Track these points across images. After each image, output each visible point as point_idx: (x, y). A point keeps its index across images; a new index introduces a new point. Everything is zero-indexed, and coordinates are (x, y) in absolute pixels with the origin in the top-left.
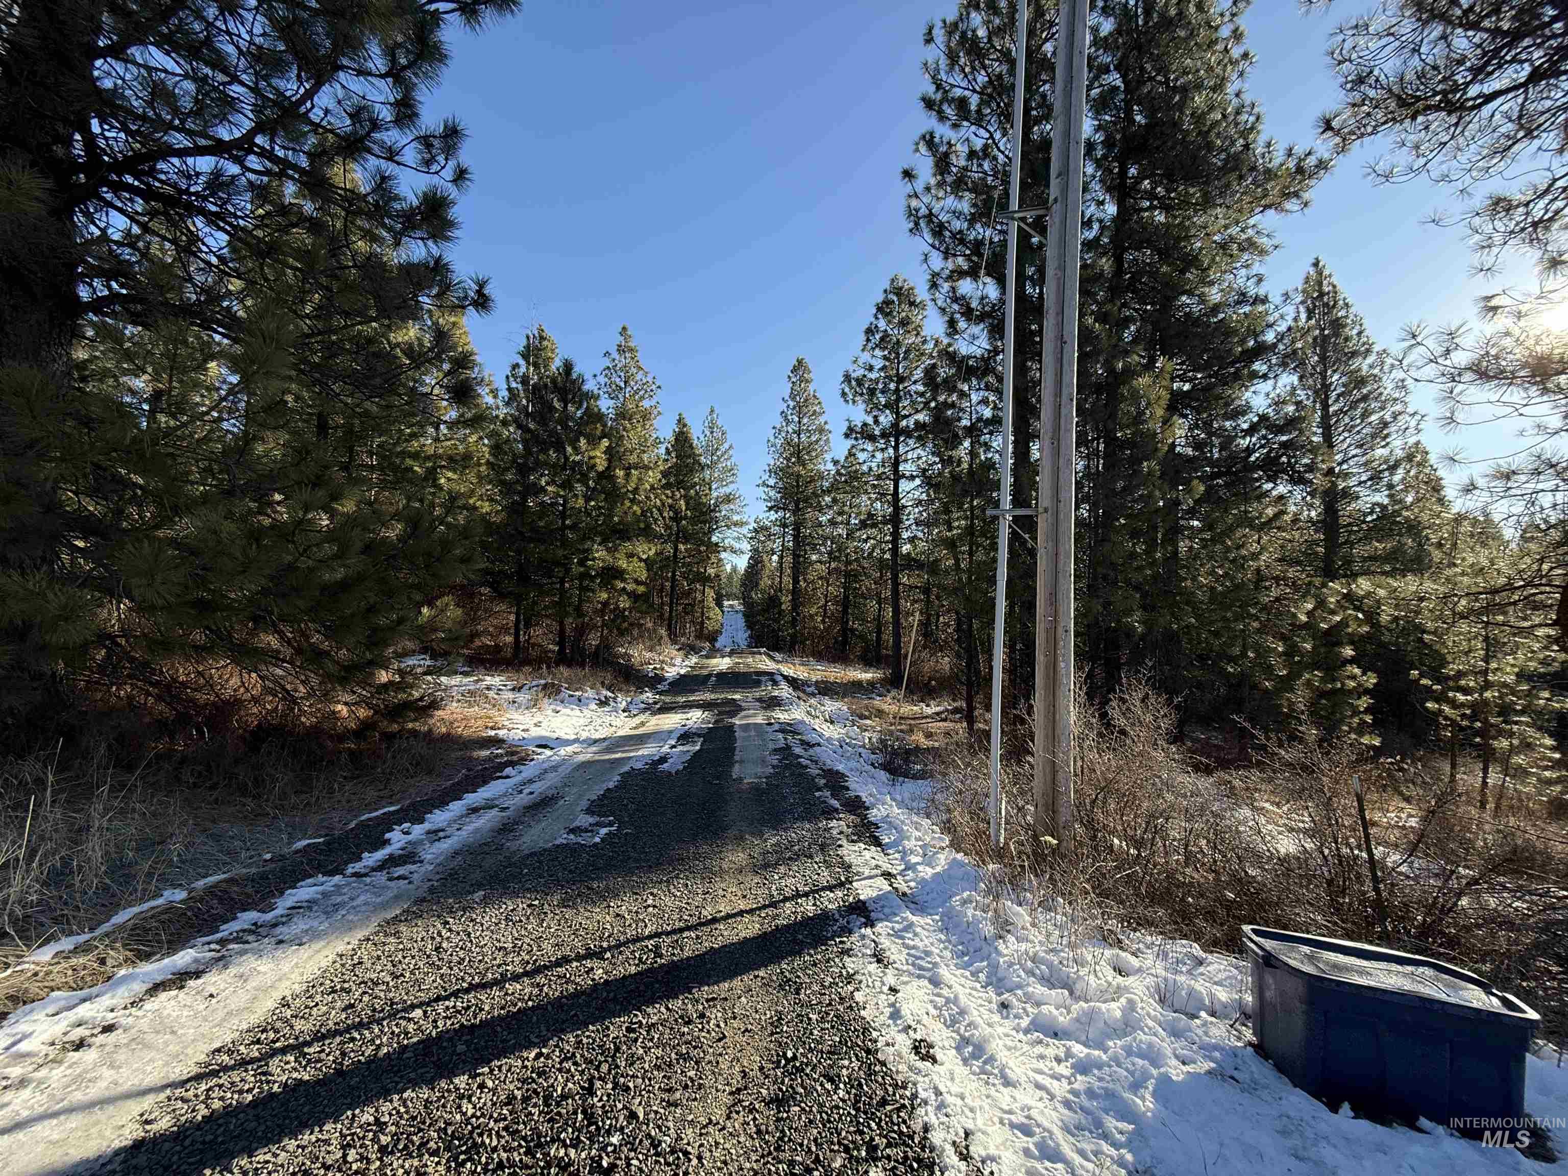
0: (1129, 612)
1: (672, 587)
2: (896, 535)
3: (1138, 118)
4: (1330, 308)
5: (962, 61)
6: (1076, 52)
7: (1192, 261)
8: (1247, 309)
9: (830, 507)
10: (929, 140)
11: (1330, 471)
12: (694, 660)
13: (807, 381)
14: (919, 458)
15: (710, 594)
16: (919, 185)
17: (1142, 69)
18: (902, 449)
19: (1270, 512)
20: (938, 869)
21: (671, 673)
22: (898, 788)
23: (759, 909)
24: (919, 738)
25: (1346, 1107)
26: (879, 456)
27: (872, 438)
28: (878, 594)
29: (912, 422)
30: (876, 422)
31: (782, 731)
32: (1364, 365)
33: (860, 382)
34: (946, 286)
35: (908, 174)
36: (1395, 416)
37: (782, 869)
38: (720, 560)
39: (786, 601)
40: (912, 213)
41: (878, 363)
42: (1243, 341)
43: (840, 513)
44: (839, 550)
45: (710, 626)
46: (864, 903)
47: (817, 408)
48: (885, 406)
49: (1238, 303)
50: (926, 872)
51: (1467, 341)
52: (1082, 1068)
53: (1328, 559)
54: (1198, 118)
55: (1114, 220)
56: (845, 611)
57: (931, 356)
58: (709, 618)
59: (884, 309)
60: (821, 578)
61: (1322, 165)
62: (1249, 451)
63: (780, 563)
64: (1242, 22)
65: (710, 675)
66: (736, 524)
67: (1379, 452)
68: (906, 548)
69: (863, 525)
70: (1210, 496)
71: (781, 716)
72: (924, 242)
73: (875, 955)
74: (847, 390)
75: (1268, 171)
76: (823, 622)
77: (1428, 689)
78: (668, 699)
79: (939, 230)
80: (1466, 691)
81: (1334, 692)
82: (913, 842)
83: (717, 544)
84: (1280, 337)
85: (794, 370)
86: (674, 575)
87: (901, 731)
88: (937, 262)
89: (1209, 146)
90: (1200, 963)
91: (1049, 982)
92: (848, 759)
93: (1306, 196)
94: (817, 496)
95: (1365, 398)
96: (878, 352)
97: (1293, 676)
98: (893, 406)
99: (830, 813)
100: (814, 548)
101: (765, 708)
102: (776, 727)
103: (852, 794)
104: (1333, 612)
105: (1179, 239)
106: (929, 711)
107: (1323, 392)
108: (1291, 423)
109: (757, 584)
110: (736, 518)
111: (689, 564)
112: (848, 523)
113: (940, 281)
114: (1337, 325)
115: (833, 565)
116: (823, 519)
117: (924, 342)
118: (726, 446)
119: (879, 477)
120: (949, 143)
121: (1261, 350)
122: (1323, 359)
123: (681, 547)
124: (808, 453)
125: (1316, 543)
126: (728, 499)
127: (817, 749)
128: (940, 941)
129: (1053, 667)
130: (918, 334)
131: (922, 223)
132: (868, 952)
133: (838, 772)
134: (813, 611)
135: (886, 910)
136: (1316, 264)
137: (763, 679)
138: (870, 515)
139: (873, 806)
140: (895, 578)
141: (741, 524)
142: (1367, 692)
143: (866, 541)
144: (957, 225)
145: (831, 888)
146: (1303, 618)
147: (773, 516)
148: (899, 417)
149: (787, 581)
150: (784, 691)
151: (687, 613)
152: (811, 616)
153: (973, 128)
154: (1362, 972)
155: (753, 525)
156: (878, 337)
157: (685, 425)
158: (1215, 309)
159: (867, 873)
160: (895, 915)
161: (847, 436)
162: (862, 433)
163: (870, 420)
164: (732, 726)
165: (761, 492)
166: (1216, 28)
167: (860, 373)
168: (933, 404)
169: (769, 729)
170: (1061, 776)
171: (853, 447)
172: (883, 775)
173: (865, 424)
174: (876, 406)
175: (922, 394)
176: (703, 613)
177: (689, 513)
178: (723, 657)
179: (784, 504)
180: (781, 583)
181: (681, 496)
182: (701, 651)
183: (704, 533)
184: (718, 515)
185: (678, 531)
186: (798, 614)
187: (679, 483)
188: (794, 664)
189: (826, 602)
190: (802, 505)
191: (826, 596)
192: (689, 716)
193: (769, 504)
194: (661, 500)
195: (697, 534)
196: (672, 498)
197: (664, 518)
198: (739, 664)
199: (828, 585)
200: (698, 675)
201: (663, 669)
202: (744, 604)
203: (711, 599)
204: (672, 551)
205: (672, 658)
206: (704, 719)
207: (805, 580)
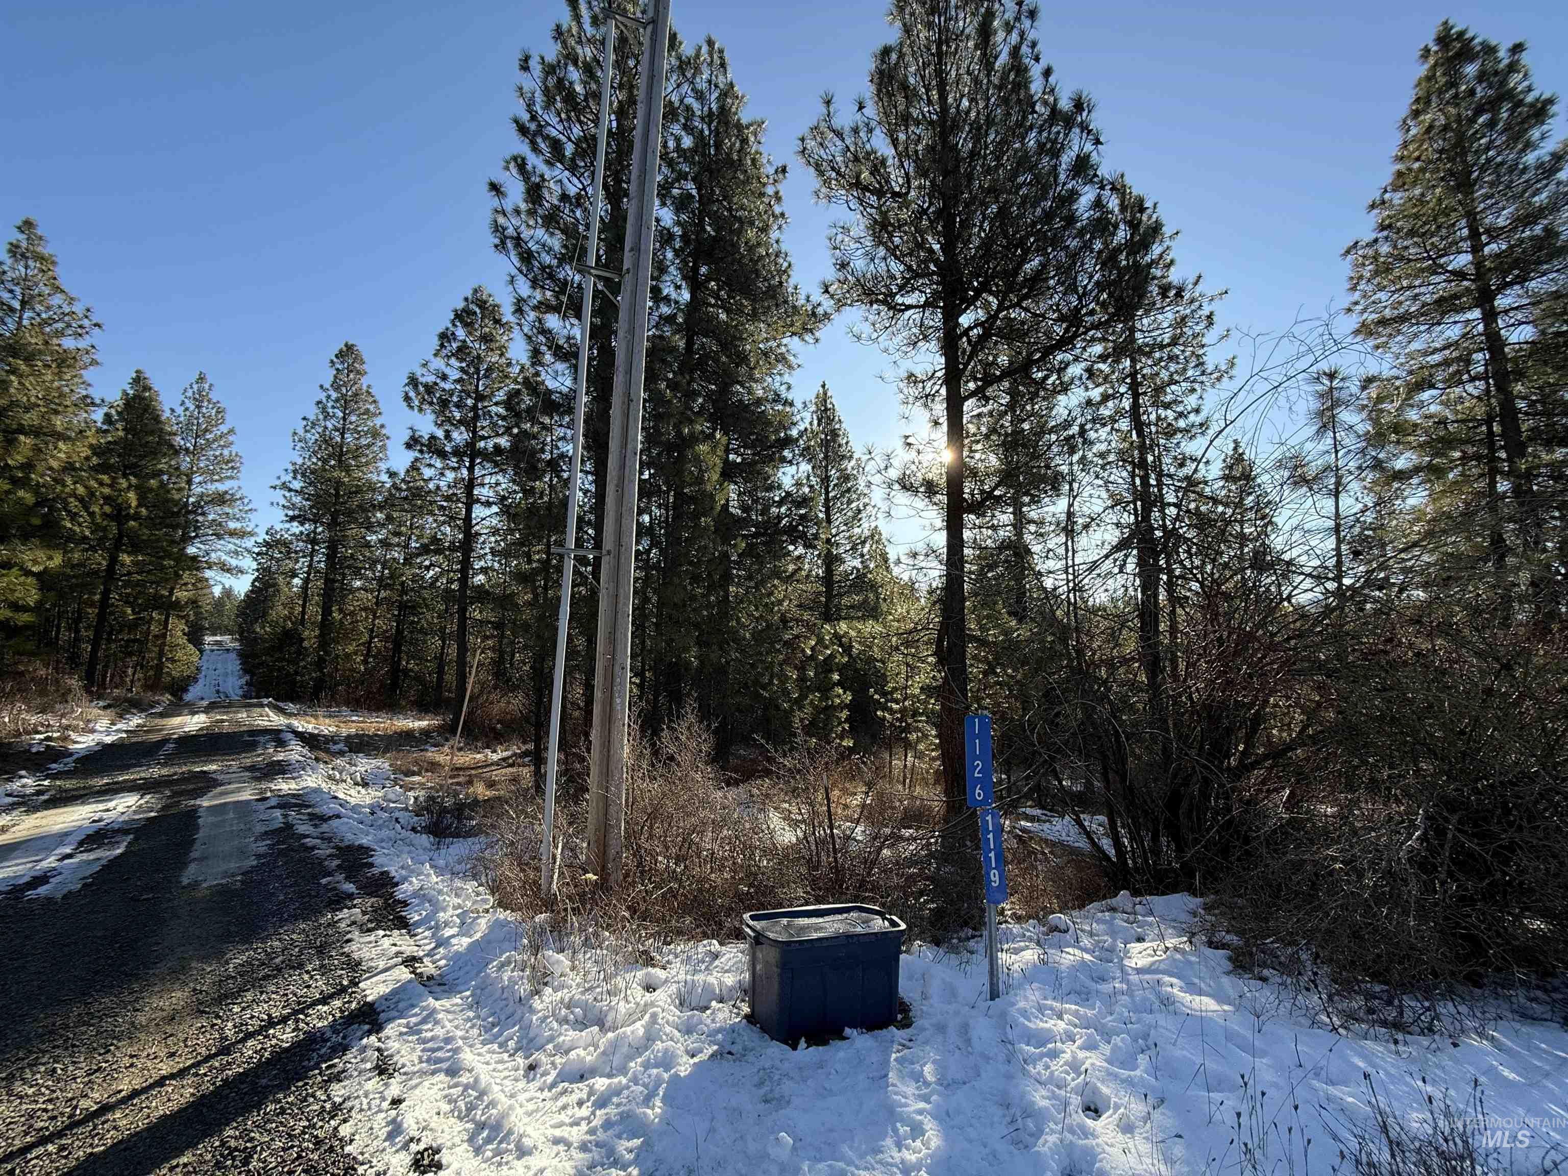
0: (687, 649)
1: (102, 617)
2: (466, 564)
3: (708, 228)
4: (830, 420)
5: (559, 105)
6: (650, 151)
7: (743, 359)
8: (780, 407)
9: (382, 526)
10: (521, 164)
11: (828, 541)
12: (135, 721)
13: (358, 372)
14: (498, 484)
15: (178, 628)
16: (509, 206)
17: (713, 191)
18: (478, 472)
19: (791, 567)
20: (478, 936)
21: (83, 742)
22: (443, 852)
23: (197, 1065)
24: (480, 790)
25: (803, 1043)
26: (450, 476)
27: (442, 454)
28: (443, 629)
29: (490, 444)
30: (448, 436)
31: (280, 806)
32: (849, 465)
33: (430, 389)
34: (532, 315)
35: (495, 188)
36: (865, 505)
37: (249, 996)
38: (200, 580)
39: (310, 636)
40: (498, 229)
41: (455, 375)
42: (777, 432)
43: (397, 534)
44: (391, 577)
45: (174, 671)
46: (371, 1005)
47: (372, 408)
48: (460, 422)
49: (774, 401)
50: (462, 943)
51: (895, 462)
52: (602, 1103)
53: (827, 605)
54: (751, 249)
55: (687, 305)
56: (397, 648)
57: (515, 381)
58: (173, 661)
59: (463, 317)
60: (365, 609)
61: (827, 316)
62: (779, 518)
63: (305, 587)
64: (782, 188)
65: (165, 741)
66: (233, 533)
67: (857, 531)
68: (480, 579)
69: (425, 550)
70: (750, 551)
71: (285, 786)
72: (509, 263)
73: (377, 1067)
74: (412, 394)
75: (794, 307)
76: (365, 662)
77: (878, 701)
78: (69, 784)
79: (527, 257)
80: (897, 702)
81: (827, 708)
82: (450, 912)
83: (194, 558)
84: (801, 434)
85: (340, 355)
86: (106, 595)
87: (458, 784)
88: (524, 288)
89: (757, 272)
90: (716, 956)
91: (581, 1024)
92: (380, 828)
93: (817, 334)
94: (365, 510)
95: (848, 490)
96: (453, 361)
97: (803, 697)
98: (470, 424)
99: (339, 901)
100: (357, 573)
101: (258, 779)
102: (273, 802)
103: (375, 871)
104: (827, 647)
105: (734, 338)
106: (495, 757)
107: (825, 480)
108: (804, 501)
109: (265, 614)
110: (232, 525)
111: (138, 583)
112: (407, 546)
113: (526, 308)
114: (835, 434)
115: (383, 594)
116: (372, 538)
117: (509, 364)
118: (224, 428)
119: (448, 498)
120: (542, 176)
121: (788, 442)
122: (826, 457)
123: (126, 559)
124: (355, 458)
125: (819, 594)
126: (221, 499)
127: (335, 823)
128: (469, 1019)
129: (609, 703)
130: (502, 355)
131: (510, 244)
132: (369, 1066)
133: (361, 847)
134: (350, 649)
135: (401, 1005)
136: (823, 386)
137: (262, 739)
138: (434, 540)
139: (405, 879)
140: (463, 611)
141: (241, 534)
142: (847, 706)
143: (428, 568)
144: (547, 259)
145: (324, 1001)
146: (809, 652)
147: (296, 528)
148: (476, 437)
149: (314, 611)
150: (296, 752)
151: (129, 654)
152: (348, 656)
153: (567, 173)
154: (818, 929)
155: (262, 537)
156: (455, 345)
157: (147, 388)
158: (759, 402)
159: (382, 965)
160: (413, 1006)
161: (409, 446)
162: (429, 446)
163: (440, 434)
164: (195, 810)
165: (279, 496)
166: (764, 185)
167: (431, 379)
168: (515, 431)
169: (262, 806)
170: (613, 809)
171: (417, 460)
172: (425, 840)
173: (433, 438)
174: (449, 420)
175: (504, 418)
176: (161, 654)
177: (144, 511)
178: (193, 713)
179: (315, 515)
180: (303, 613)
181: (130, 486)
182: (153, 707)
183: (173, 542)
184: (200, 518)
185: (121, 535)
186: (327, 653)
187: (126, 467)
188: (316, 717)
189: (372, 638)
190: (341, 518)
191: (372, 631)
192: (111, 805)
193: (291, 513)
194: (86, 487)
195: (158, 541)
196: (111, 486)
197: (92, 514)
198: (223, 721)
199: (375, 617)
200: (142, 743)
201: (66, 738)
202: (240, 640)
203: (180, 633)
204: (104, 563)
205: (89, 721)
206: (140, 806)
207: (341, 611)
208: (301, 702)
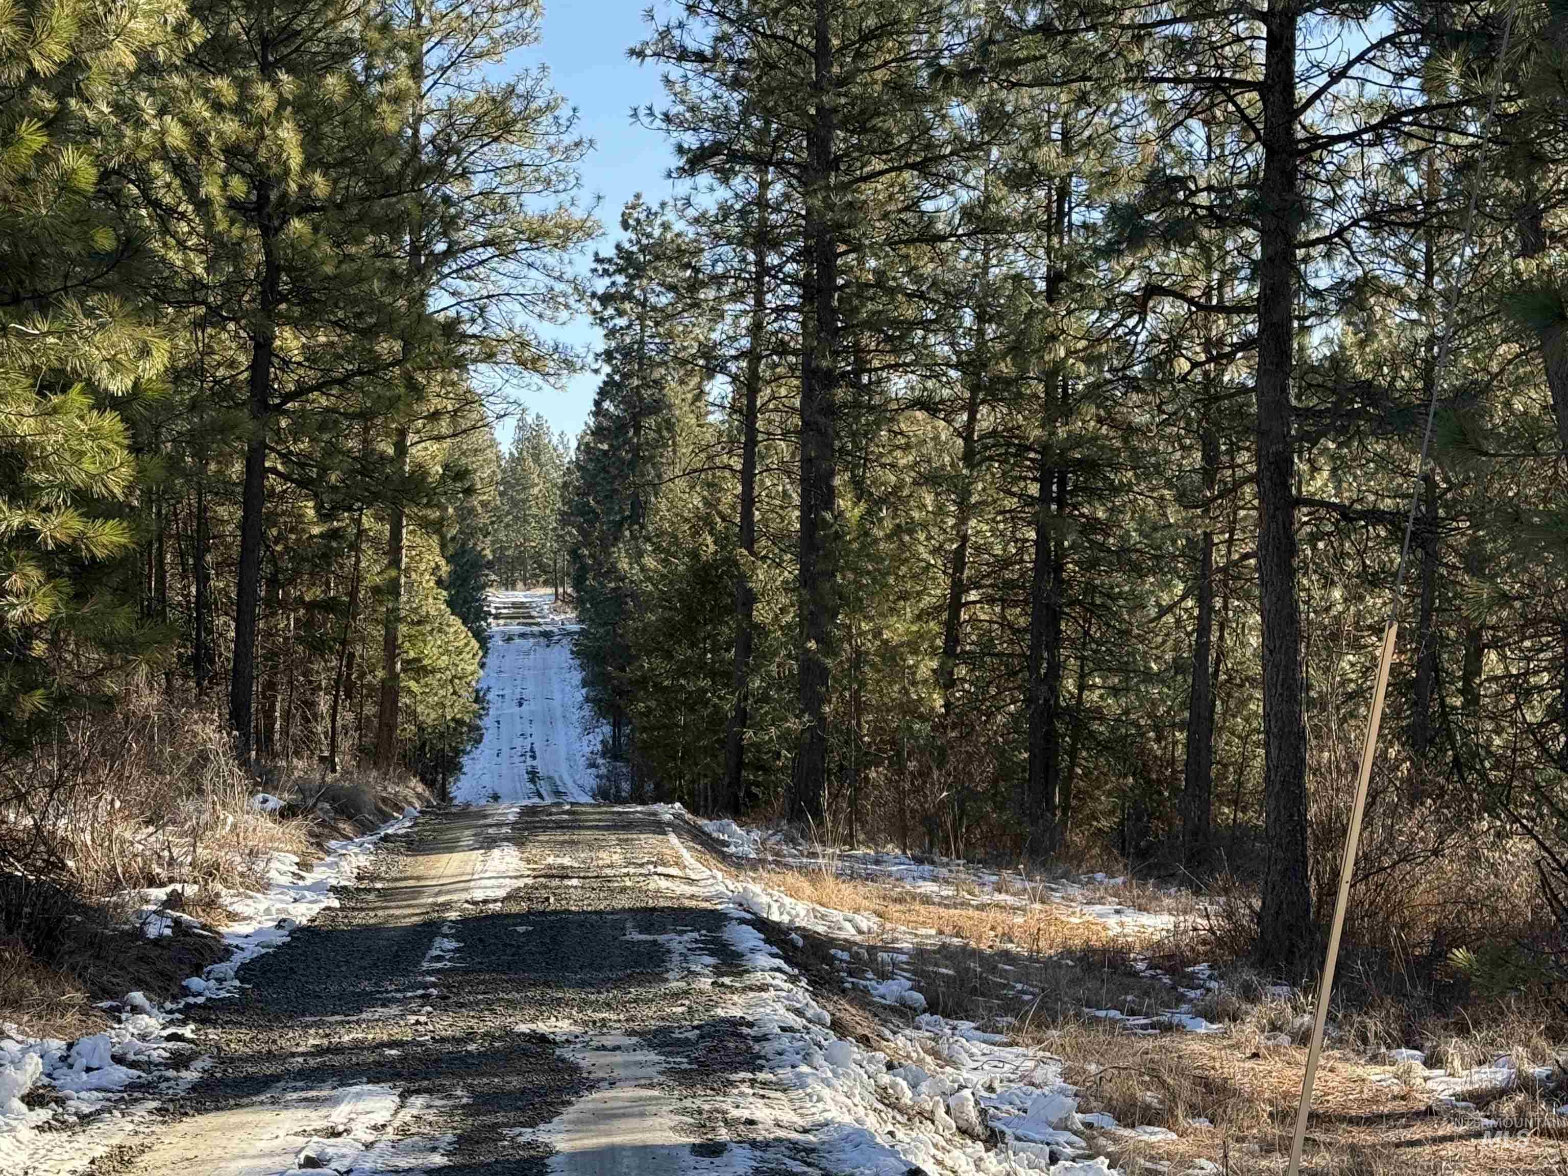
2: (1278, 276)
9: (971, 150)
12: (353, 859)
21: (251, 918)
28: (1198, 551)
38: (468, 400)
39: (772, 584)
43: (1021, 179)
45: (425, 703)
58: (417, 669)
60: (932, 479)
63: (746, 410)
65: (431, 928)
66: (536, 234)
76: (945, 678)
78: (237, 1042)
83: (450, 329)
94: (913, 98)
100: (899, 340)
101: (686, 1078)
102: (741, 1162)
106: (1440, 1085)
109: (639, 511)
111: (326, 419)
112: (1056, 224)
115: (988, 418)
116: (942, 205)
123: (288, 340)
126: (500, 116)
134: (896, 630)
137: (675, 941)
140: (1275, 474)
141: (559, 233)
143: (1138, 305)
147: (709, 193)
149: (778, 492)
151: (318, 647)
152: (890, 653)
176: (391, 646)
177: (320, 185)
178: (488, 843)
179: (759, 138)
180: (748, 500)
181: (282, 103)
182: (386, 818)
183: (393, 276)
184: (454, 189)
185: (273, 267)
186: (828, 646)
187: (266, 42)
188: (813, 875)
189: (959, 588)
190: (840, 141)
191: (958, 561)
192: (338, 1115)
193: (691, 140)
194: (186, 123)
195: (359, 278)
196: (238, 110)
197: (203, 206)
198: (564, 874)
199: (965, 510)
200: (375, 930)
201: (210, 903)
202: (578, 603)
203: (428, 581)
204: (244, 360)
205: (253, 854)
206: (404, 1131)
207: (859, 488)
208: (766, 822)
